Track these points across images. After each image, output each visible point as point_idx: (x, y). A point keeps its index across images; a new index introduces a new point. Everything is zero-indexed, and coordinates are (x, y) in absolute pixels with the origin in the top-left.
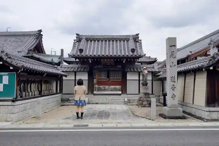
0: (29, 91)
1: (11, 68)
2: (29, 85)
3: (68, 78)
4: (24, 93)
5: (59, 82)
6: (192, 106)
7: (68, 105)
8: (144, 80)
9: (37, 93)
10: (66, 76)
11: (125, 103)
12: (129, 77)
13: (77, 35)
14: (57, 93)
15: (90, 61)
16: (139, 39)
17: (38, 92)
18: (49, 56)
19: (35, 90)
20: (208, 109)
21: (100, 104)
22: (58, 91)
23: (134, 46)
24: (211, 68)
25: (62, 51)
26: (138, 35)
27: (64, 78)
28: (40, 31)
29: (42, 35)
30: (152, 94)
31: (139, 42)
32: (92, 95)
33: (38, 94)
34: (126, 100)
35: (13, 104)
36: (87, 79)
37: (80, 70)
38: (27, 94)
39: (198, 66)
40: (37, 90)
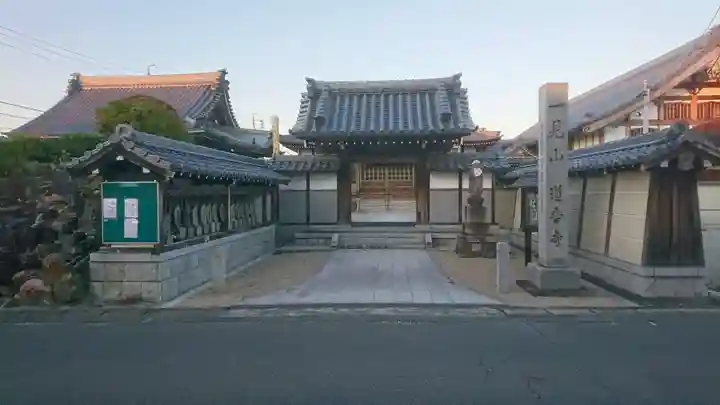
0: (195, 222)
1: (146, 171)
2: (195, 210)
3: (291, 186)
4: (183, 231)
5: (269, 198)
6: (603, 259)
7: (291, 252)
8: (475, 190)
9: (215, 227)
10: (286, 183)
11: (427, 246)
12: (437, 183)
13: (309, 81)
14: (265, 223)
15: (342, 147)
16: (462, 87)
17: (219, 224)
18: (246, 132)
19: (211, 221)
20: (650, 271)
21: (368, 247)
22: (269, 218)
23: (449, 107)
24: (665, 164)
25: (276, 120)
26: (457, 77)
27: (282, 187)
28: (224, 73)
29: (228, 82)
30: (493, 222)
31: (461, 95)
32: (348, 227)
33: (218, 228)
34: (429, 238)
35: (155, 258)
36: (335, 188)
37: (320, 167)
38: (191, 230)
39: (628, 158)
40: (216, 219)
